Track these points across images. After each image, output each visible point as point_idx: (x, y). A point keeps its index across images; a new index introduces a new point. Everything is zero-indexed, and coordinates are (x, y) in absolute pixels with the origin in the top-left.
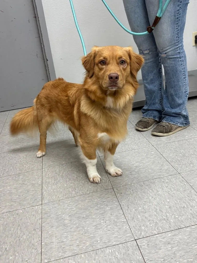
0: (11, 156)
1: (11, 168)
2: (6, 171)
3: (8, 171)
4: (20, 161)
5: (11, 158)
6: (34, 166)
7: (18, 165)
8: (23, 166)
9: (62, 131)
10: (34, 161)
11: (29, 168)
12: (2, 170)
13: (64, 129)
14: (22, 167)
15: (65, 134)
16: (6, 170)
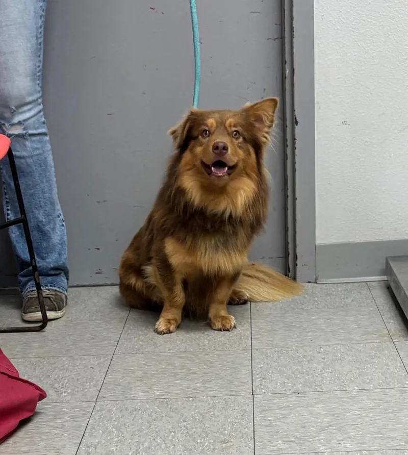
0: (156, 412)
1: (159, 442)
2: (145, 446)
3: (149, 448)
4: (184, 426)
5: (157, 417)
6: (230, 444)
7: (179, 435)
8: (194, 440)
9: (319, 363)
10: (226, 432)
11: (212, 447)
12: (130, 441)
13: (324, 359)
14: (192, 443)
15: (328, 372)
16: (143, 445)
